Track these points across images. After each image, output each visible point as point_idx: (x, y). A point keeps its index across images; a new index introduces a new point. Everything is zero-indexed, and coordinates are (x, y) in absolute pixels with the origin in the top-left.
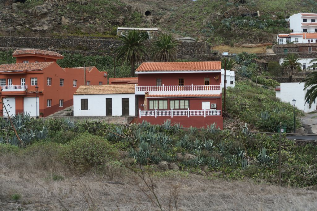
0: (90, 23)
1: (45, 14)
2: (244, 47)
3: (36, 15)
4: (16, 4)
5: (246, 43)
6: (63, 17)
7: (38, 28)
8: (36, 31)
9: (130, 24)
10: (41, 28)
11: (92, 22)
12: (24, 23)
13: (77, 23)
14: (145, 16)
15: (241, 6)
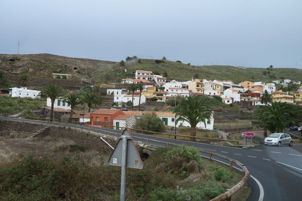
0: (43, 71)
1: (20, 66)
2: (112, 84)
3: (16, 67)
4: (9, 62)
5: (113, 83)
6: (30, 68)
7: (14, 72)
8: (13, 73)
9: (63, 73)
10: (16, 72)
11: (44, 71)
12: (9, 70)
13: (36, 71)
14: (73, 69)
15: (121, 67)
